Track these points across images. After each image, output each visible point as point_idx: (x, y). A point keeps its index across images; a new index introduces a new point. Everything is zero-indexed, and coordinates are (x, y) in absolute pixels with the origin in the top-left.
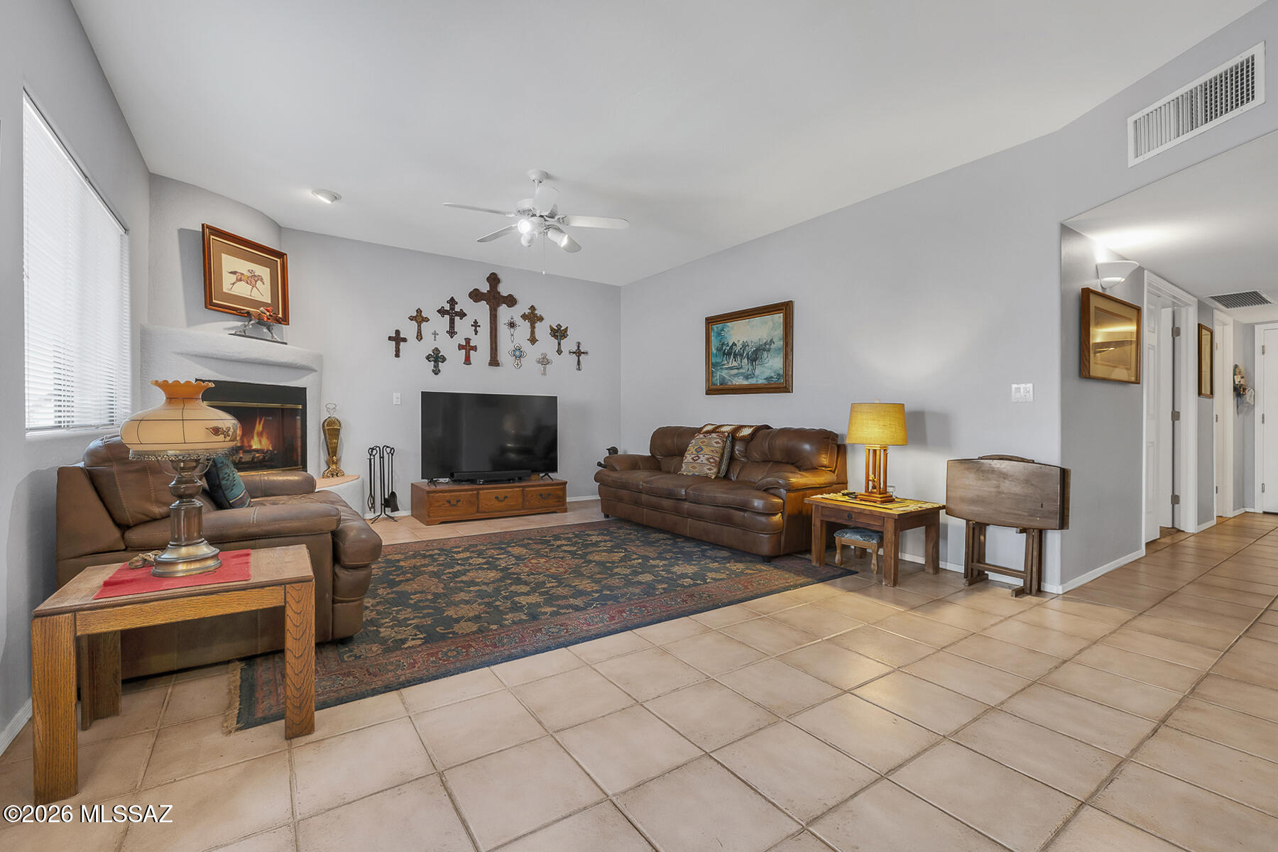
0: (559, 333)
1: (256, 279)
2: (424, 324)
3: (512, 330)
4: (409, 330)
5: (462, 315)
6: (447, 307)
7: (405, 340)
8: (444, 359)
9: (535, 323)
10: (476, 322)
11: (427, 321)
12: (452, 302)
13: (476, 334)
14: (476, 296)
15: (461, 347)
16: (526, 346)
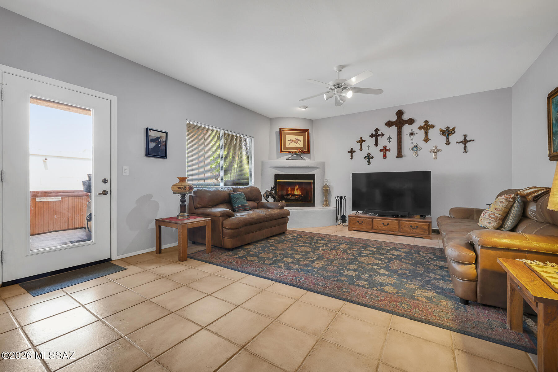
0: (447, 132)
1: (298, 140)
2: (363, 144)
3: (412, 137)
4: (356, 147)
5: (382, 135)
6: (374, 133)
7: (354, 152)
8: (372, 158)
9: (428, 130)
10: (389, 137)
11: (364, 142)
12: (377, 130)
13: (389, 143)
14: (389, 124)
15: (381, 151)
16: (422, 144)
